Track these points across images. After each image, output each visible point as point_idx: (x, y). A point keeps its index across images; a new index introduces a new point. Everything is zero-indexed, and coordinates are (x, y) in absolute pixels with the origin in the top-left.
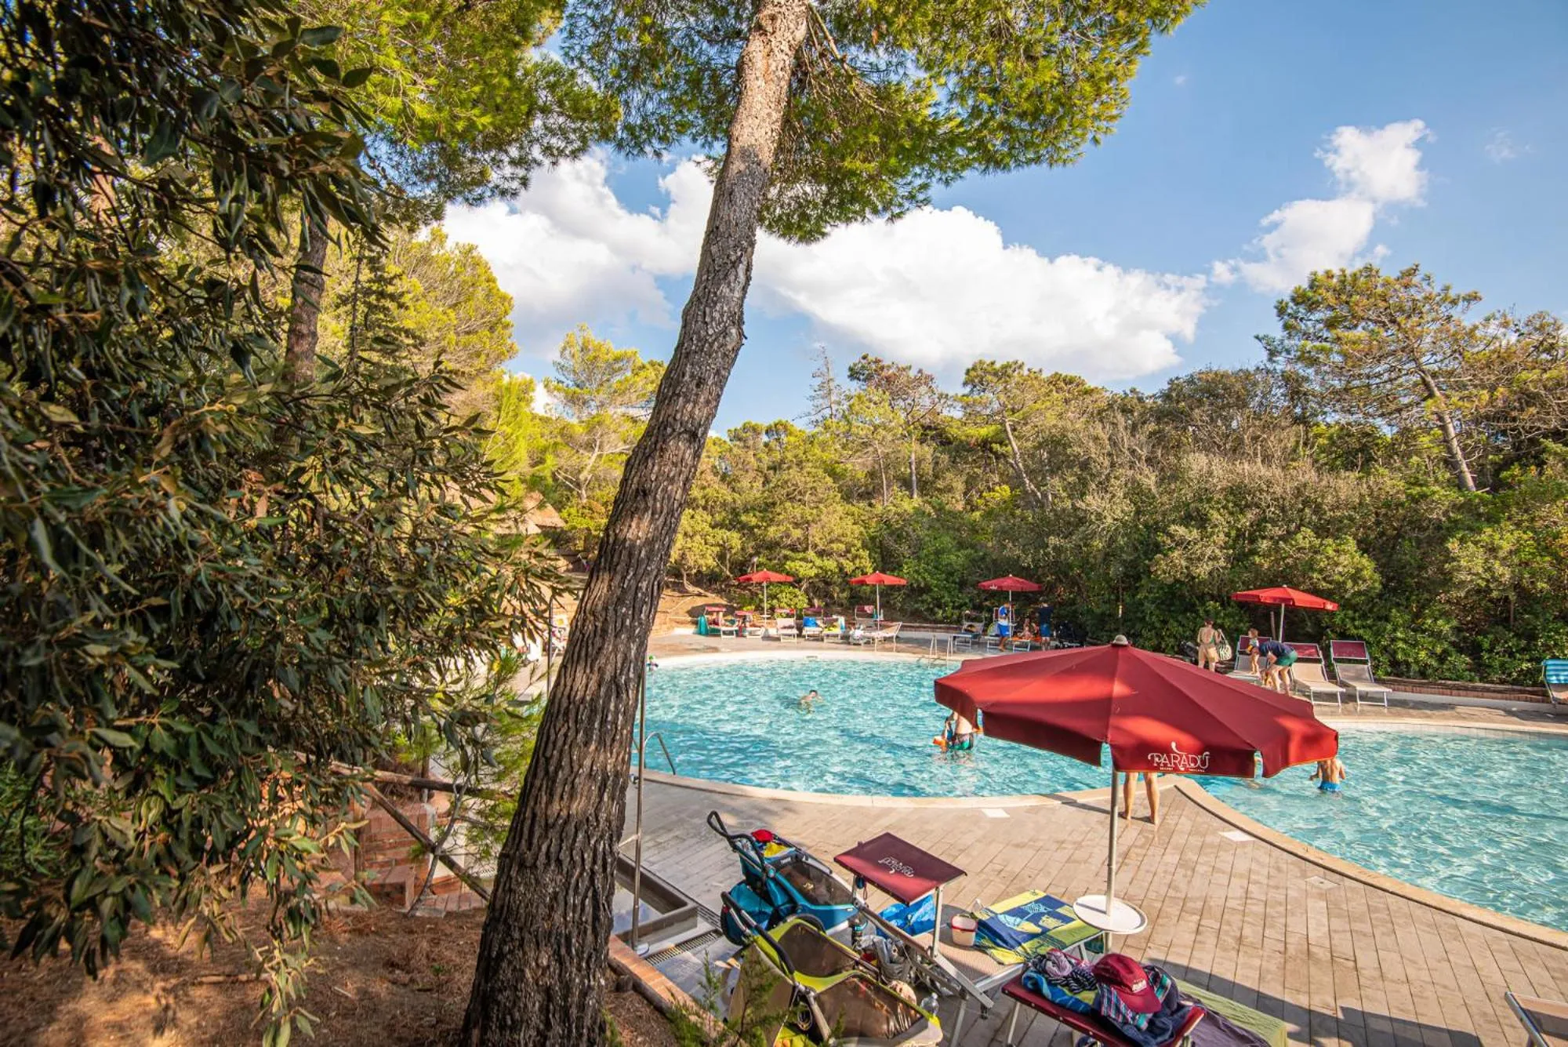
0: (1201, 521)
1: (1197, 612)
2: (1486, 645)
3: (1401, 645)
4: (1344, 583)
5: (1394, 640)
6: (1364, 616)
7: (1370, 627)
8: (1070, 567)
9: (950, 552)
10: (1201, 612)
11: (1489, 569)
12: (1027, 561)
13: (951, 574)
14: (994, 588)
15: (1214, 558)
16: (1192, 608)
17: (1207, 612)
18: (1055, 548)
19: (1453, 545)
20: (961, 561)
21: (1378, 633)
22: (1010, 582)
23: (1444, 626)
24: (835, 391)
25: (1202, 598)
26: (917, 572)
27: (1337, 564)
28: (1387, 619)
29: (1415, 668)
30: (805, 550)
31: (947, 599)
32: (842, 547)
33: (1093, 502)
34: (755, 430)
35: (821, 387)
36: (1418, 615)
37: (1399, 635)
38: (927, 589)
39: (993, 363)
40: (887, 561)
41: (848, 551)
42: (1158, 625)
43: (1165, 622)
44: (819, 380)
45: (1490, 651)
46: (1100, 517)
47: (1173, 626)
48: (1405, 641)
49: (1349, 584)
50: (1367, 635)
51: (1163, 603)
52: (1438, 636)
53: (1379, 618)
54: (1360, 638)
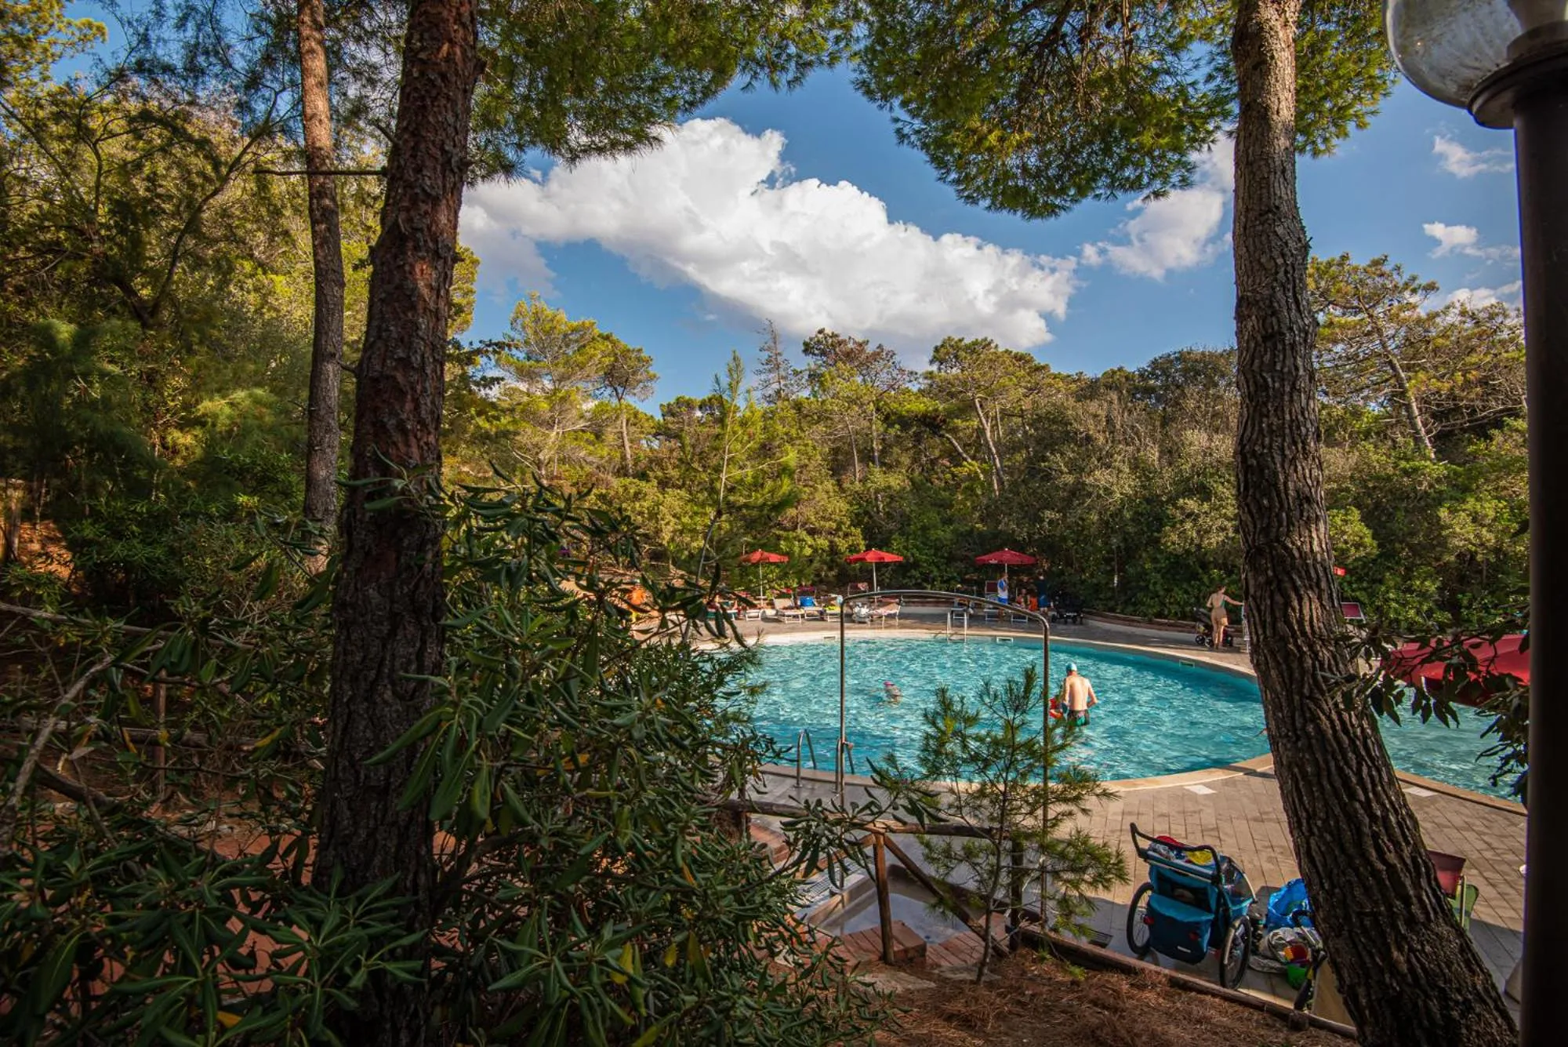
0: (1204, 493)
1: (1200, 580)
2: (1465, 602)
3: (1394, 605)
4: (1348, 550)
5: (1387, 600)
6: (1360, 580)
7: (1365, 589)
8: (1064, 539)
9: (935, 527)
10: (1206, 579)
11: (1477, 536)
12: (1023, 535)
13: (937, 549)
14: (993, 562)
15: (1223, 529)
16: (1195, 576)
17: (1212, 580)
18: (1051, 522)
19: (1443, 513)
20: (949, 536)
21: (1372, 595)
22: (1008, 555)
23: (1431, 587)
24: (783, 366)
25: (1204, 566)
26: (906, 548)
27: (1344, 533)
28: (1381, 582)
29: (1404, 625)
30: (795, 528)
31: (936, 573)
32: (834, 525)
33: (1101, 477)
34: (689, 405)
35: (768, 362)
36: (1408, 577)
37: (1391, 596)
38: (916, 565)
39: (961, 340)
40: (876, 538)
41: (839, 529)
42: (1161, 593)
43: (1168, 590)
44: (765, 355)
45: (1469, 607)
46: (1108, 492)
47: (1179, 595)
48: (1397, 602)
49: (1353, 550)
50: (1362, 596)
51: (1168, 572)
52: (1424, 595)
53: (1374, 581)
54: (1356, 599)
